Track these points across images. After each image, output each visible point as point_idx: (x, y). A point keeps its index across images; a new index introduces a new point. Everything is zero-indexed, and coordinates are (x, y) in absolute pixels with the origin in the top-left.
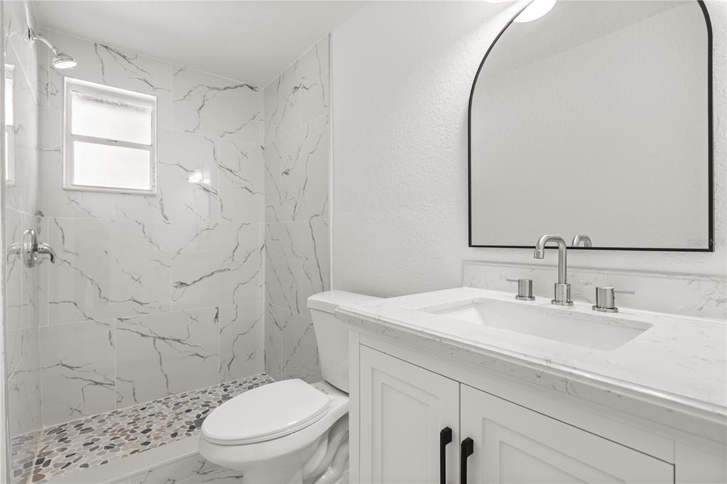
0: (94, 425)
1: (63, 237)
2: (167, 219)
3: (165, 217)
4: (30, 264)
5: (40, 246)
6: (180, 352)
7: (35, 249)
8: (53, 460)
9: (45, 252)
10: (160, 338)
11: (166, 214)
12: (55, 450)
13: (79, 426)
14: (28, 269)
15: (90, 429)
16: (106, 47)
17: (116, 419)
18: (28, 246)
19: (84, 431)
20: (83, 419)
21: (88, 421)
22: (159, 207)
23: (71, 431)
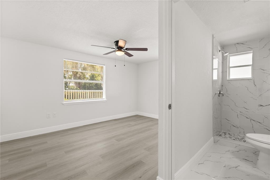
0: (233, 135)
1: (227, 91)
2: (256, 86)
3: (255, 85)
4: (219, 96)
5: (221, 93)
6: (260, 126)
7: (220, 93)
8: (222, 136)
9: (222, 94)
10: (252, 120)
11: (255, 84)
12: (223, 135)
13: (229, 134)
14: (218, 97)
15: (231, 135)
16: (238, 44)
17: (238, 136)
18: (219, 93)
19: (230, 135)
20: (230, 133)
21: (231, 134)
22: (253, 82)
23: (227, 134)
